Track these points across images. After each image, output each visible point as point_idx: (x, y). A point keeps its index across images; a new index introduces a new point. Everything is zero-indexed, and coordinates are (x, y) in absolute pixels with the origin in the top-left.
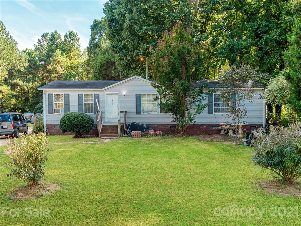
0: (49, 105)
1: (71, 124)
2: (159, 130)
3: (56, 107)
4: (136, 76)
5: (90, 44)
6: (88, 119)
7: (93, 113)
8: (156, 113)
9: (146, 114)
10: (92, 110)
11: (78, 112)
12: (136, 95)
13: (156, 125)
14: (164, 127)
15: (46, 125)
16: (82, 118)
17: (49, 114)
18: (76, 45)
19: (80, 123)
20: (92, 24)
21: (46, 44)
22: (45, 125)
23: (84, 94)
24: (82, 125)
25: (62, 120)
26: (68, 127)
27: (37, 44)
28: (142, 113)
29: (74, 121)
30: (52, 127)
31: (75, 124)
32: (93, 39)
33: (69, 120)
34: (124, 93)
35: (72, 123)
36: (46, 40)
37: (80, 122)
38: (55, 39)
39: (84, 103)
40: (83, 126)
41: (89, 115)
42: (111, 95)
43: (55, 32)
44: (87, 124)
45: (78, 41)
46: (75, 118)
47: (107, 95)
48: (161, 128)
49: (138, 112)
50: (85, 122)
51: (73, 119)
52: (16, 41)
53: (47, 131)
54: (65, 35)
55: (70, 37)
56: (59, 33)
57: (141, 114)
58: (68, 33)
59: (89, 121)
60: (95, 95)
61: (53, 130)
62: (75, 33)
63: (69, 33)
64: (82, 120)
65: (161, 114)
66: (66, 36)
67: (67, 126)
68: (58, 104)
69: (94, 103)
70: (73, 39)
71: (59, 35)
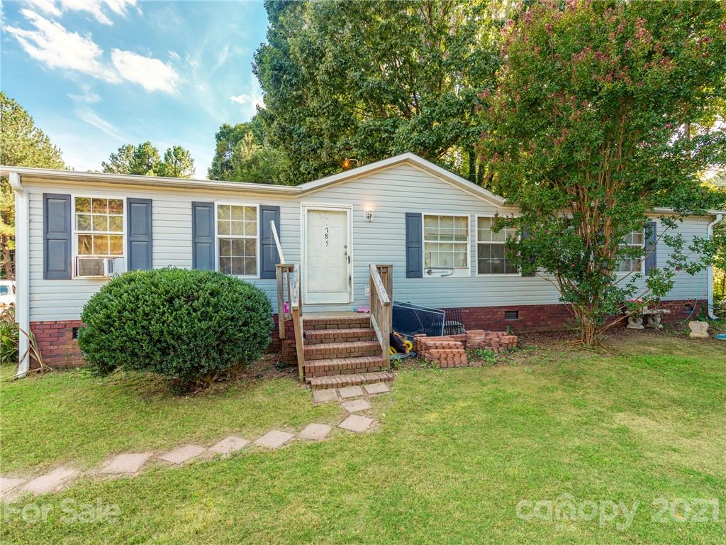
0: (47, 241)
1: (149, 334)
2: (473, 323)
3: (83, 248)
4: (409, 155)
5: (215, 165)
6: (249, 303)
7: (255, 273)
8: (468, 273)
9: (438, 275)
10: (252, 264)
11: (190, 269)
12: (408, 216)
13: (466, 308)
14: (488, 317)
15: (32, 326)
16: (213, 300)
17: (46, 277)
18: (187, 169)
19: (204, 325)
20: (218, 131)
21: (127, 163)
22: (24, 326)
23: (217, 204)
24: (216, 332)
25: (90, 310)
26: (122, 350)
27: (109, 162)
28: (425, 275)
29: (164, 313)
30: (60, 335)
31: (170, 333)
32: (220, 154)
33: (134, 310)
34: (368, 207)
35: (155, 327)
36: (127, 157)
37: (205, 316)
38: (145, 155)
39: (217, 236)
40: (224, 338)
41: (247, 281)
42: (323, 215)
43: (147, 144)
44: (245, 324)
45: (192, 165)
46: (171, 301)
47: (309, 211)
48: (480, 320)
49: (414, 270)
50: (232, 319)
51: (158, 302)
52: (57, 148)
53: (31, 350)
54: (166, 152)
55: (176, 156)
56: (153, 147)
57: (421, 277)
58: (172, 149)
59: (253, 310)
60: (263, 208)
61: (70, 347)
62: (186, 150)
63: (175, 150)
64: (215, 306)
65: (480, 275)
66: (169, 154)
67: (117, 344)
68: (96, 237)
69: (258, 237)
70: (180, 160)
71: (155, 151)
